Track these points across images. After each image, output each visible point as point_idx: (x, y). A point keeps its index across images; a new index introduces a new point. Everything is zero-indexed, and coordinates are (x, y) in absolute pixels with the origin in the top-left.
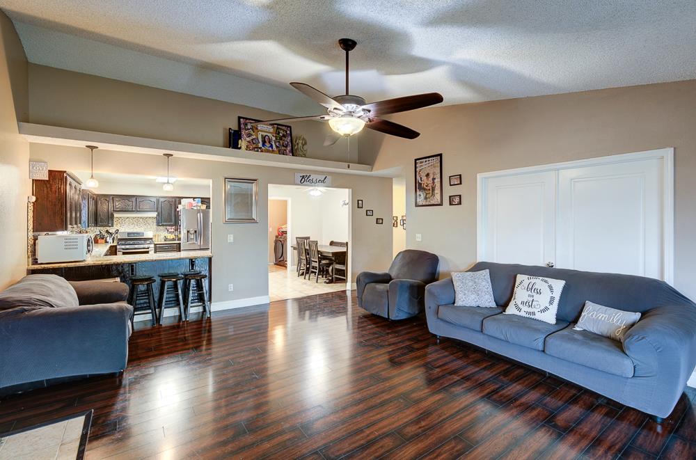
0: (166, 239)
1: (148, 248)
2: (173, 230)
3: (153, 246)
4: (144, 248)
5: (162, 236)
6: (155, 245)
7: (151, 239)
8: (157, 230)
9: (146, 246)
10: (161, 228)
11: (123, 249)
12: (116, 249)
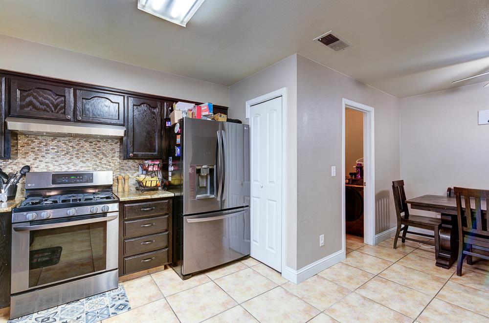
0: (141, 187)
1: (104, 214)
2: (156, 169)
3: (115, 207)
4: (93, 216)
5: (132, 181)
6: (122, 204)
7: (109, 187)
8: (122, 168)
9: (99, 209)
10: (131, 163)
11: (32, 222)
12: (10, 223)
